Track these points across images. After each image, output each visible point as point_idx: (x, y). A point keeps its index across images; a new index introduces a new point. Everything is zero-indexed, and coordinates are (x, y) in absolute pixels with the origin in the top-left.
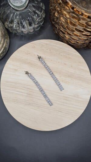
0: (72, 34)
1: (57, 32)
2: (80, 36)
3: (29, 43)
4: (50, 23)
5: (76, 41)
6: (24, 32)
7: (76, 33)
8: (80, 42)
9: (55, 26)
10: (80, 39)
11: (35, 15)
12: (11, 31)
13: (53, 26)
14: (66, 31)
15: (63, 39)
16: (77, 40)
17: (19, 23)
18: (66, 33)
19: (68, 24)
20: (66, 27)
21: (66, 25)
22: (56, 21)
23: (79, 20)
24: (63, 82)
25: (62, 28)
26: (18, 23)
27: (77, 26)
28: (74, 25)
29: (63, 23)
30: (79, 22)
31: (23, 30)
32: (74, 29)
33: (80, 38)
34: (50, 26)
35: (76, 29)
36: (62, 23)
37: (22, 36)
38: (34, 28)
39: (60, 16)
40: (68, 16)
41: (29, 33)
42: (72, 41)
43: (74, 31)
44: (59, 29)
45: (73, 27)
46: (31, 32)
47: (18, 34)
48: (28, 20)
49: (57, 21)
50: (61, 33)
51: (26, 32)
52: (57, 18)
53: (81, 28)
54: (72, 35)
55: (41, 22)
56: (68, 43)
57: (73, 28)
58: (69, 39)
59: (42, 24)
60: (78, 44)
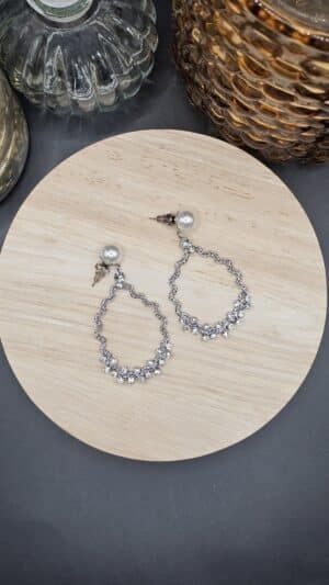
0: (253, 107)
1: (199, 103)
2: (281, 115)
3: (99, 144)
4: (177, 68)
5: (267, 133)
6: (81, 105)
7: (269, 102)
8: (285, 139)
9: (192, 80)
10: (282, 126)
11: (123, 43)
12: (34, 101)
13: (186, 78)
14: (232, 99)
15: (222, 127)
16: (272, 131)
17: (65, 71)
18: (233, 106)
19: (239, 70)
20: (231, 80)
21: (232, 74)
22: (195, 59)
23: (277, 52)
24: (221, 283)
25: (219, 87)
26: (60, 73)
27: (270, 74)
28: (260, 72)
29: (220, 65)
30: (278, 62)
31: (77, 96)
32: (262, 90)
33: (282, 121)
34: (175, 78)
35: (268, 89)
36: (216, 68)
37: (76, 118)
38: (117, 91)
39: (209, 41)
40: (237, 39)
41: (101, 110)
42: (253, 134)
43: (260, 96)
44: (206, 91)
45: (255, 78)
46: (109, 106)
47: (59, 112)
48: (97, 61)
49: (198, 59)
50: (215, 104)
51: (89, 107)
52: (200, 49)
53: (284, 84)
54: (254, 113)
55: (144, 67)
56: (242, 141)
57: (256, 84)
58: (244, 127)
59: (147, 74)
60: (276, 145)
